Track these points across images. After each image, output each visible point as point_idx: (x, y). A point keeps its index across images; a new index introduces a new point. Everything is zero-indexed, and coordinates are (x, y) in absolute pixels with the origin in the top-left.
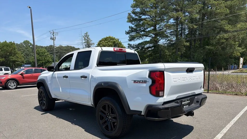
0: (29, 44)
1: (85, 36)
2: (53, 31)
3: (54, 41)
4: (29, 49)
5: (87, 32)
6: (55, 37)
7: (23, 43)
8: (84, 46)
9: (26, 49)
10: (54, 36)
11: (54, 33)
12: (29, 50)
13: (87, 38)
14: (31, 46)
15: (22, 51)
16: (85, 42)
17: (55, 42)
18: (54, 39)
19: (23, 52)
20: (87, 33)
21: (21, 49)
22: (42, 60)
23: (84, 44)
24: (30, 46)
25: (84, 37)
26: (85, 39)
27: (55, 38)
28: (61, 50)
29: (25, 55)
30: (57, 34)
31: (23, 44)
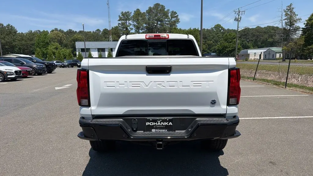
0: (220, 29)
1: (287, 9)
2: (239, 9)
3: (238, 22)
4: (220, 34)
5: (291, 4)
6: (241, 17)
7: (214, 27)
8: (284, 24)
9: (216, 34)
10: (239, 15)
11: (239, 12)
12: (220, 36)
13: (291, 12)
14: (222, 31)
15: (211, 37)
16: (285, 19)
17: (240, 23)
18: (239, 20)
19: (213, 38)
20: (291, 6)
21: (210, 34)
22: (230, 47)
23: (284, 22)
24: (220, 31)
25: (285, 11)
26: (286, 15)
27: (241, 19)
28: (258, 32)
29: (213, 42)
30: (243, 13)
31: (214, 29)
